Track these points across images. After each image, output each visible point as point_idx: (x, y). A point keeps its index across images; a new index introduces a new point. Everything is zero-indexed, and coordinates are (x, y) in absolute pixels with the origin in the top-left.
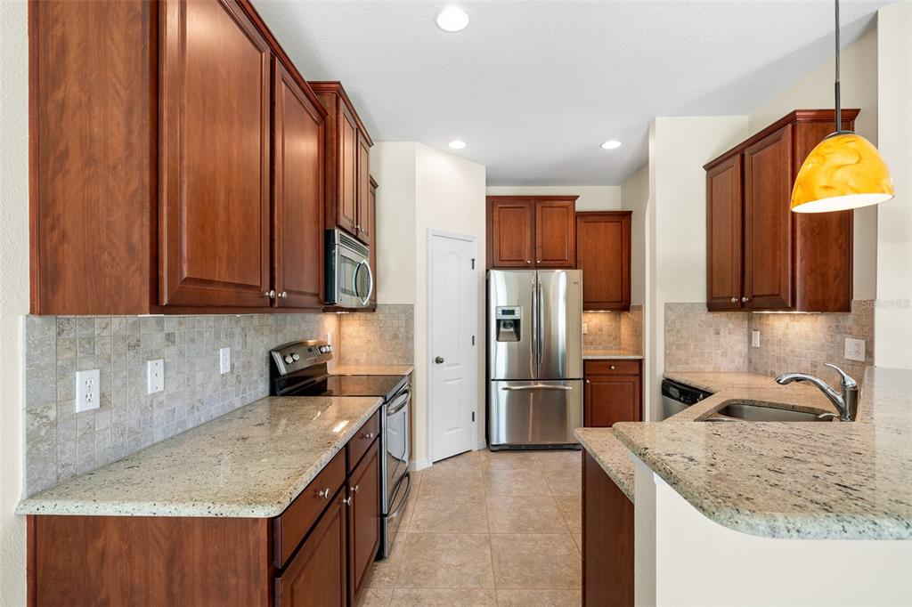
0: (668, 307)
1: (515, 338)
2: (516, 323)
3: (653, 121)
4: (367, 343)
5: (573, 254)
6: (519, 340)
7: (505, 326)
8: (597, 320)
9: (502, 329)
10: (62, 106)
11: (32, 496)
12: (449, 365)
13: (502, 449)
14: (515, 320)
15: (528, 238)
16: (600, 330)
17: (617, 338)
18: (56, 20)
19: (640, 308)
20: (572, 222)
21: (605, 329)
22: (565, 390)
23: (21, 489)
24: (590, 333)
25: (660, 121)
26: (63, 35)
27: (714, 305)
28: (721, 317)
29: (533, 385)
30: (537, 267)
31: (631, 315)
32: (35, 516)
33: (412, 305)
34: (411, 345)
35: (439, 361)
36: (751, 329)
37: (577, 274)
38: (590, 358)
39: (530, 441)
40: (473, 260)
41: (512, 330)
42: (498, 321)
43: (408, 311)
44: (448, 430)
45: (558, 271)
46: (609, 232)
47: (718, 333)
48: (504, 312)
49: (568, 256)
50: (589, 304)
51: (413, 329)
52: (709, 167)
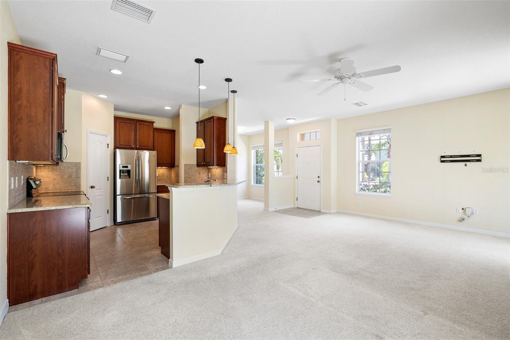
0: (185, 165)
1: (128, 177)
2: (129, 172)
3: (181, 105)
4: (53, 180)
5: (152, 145)
6: (130, 178)
7: (123, 173)
8: (162, 171)
9: (122, 174)
10: (20, 106)
11: (9, 209)
12: (96, 189)
13: (121, 224)
14: (127, 170)
15: (133, 136)
16: (163, 175)
17: (170, 178)
18: (18, 83)
19: (178, 166)
20: (152, 131)
21: (165, 174)
22: (149, 197)
23: (7, 206)
24: (159, 176)
25: (183, 105)
26: (21, 88)
27: (198, 165)
28: (201, 169)
29: (133, 196)
30: (137, 149)
31: (175, 169)
32: (10, 213)
33: (80, 163)
34: (79, 180)
35: (92, 187)
36: (209, 172)
37: (154, 153)
38: (160, 185)
39: (132, 219)
40: (108, 144)
41: (126, 174)
42: (120, 171)
43: (78, 166)
44: (96, 218)
45: (145, 151)
46: (167, 137)
47: (200, 173)
48: (123, 167)
49: (151, 145)
50: (160, 164)
51: (80, 173)
52: (197, 123)
